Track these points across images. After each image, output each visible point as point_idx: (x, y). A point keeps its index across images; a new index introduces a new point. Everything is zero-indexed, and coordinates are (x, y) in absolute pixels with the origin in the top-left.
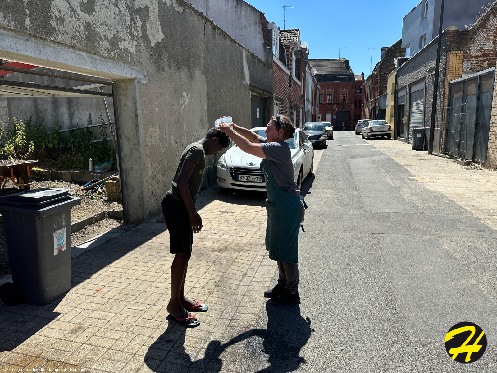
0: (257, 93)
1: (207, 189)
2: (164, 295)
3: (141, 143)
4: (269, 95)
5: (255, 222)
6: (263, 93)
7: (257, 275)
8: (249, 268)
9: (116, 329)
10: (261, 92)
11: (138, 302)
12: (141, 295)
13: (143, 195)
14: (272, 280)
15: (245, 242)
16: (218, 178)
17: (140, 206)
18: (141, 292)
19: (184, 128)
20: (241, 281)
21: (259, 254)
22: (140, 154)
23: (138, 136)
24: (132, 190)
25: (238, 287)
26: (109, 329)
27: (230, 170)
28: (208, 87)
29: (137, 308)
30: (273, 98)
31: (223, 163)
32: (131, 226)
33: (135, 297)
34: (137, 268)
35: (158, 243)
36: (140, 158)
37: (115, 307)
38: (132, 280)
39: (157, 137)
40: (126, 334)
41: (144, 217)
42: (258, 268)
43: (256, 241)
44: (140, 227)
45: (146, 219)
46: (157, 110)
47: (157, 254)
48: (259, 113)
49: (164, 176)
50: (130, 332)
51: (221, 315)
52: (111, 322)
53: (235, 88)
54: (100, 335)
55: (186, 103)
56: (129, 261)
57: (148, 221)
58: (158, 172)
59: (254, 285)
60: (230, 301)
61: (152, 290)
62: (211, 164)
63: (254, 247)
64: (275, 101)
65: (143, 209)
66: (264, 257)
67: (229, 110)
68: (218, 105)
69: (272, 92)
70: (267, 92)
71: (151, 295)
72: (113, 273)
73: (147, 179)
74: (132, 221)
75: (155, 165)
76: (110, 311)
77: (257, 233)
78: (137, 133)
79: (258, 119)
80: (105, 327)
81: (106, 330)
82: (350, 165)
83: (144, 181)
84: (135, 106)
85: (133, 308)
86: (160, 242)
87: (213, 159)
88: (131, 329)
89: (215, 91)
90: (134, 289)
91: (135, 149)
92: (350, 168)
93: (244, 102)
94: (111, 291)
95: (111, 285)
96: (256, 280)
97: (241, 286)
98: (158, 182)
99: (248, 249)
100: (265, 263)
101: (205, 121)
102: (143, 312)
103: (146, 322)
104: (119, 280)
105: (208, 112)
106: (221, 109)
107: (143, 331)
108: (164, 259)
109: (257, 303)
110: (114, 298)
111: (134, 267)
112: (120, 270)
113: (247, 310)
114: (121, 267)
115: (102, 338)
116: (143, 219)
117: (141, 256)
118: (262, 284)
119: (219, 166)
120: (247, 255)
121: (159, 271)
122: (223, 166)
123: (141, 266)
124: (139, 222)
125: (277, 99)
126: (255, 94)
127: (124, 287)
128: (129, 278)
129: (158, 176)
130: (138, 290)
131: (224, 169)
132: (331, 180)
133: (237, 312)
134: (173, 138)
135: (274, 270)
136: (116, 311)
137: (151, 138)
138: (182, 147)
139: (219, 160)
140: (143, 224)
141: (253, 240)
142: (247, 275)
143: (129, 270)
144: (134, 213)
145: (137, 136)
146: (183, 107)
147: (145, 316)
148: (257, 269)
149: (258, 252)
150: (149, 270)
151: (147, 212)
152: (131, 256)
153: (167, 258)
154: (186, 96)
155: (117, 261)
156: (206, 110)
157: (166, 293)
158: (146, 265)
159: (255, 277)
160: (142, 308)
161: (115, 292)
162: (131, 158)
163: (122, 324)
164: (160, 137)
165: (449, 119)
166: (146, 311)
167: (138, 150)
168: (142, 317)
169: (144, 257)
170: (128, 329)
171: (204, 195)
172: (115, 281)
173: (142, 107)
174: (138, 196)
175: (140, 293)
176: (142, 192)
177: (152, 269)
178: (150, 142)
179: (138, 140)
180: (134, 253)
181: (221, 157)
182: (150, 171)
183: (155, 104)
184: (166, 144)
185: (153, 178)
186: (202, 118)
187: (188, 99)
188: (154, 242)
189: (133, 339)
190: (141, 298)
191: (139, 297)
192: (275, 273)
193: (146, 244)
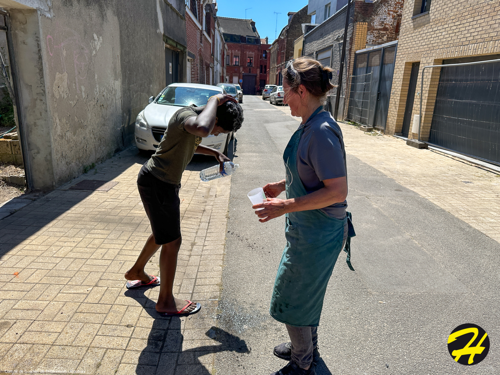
0: (171, 45)
1: (121, 151)
2: (105, 274)
3: (47, 92)
4: (182, 48)
5: (188, 187)
6: (177, 46)
7: (206, 243)
8: (196, 237)
9: (55, 320)
10: (175, 45)
11: (74, 284)
12: (76, 275)
13: (51, 157)
14: (224, 247)
15: (184, 209)
16: (137, 139)
17: (48, 170)
18: (76, 272)
19: (96, 78)
20: (191, 250)
21: (202, 220)
22: (46, 107)
23: (43, 83)
24: (36, 151)
25: (190, 257)
26: (45, 321)
27: (153, 130)
28: (121, 31)
29: (75, 292)
30: (186, 52)
31: (143, 121)
32: (38, 194)
33: (69, 279)
34: (61, 244)
35: (80, 214)
36: (46, 111)
37: (45, 293)
38: (59, 259)
39: (65, 87)
40: (70, 324)
41: (54, 184)
42: (206, 235)
43: (195, 207)
44: (50, 195)
45: (57, 186)
46: (64, 53)
47: (82, 227)
48: (171, 69)
49: (74, 134)
50: (74, 321)
51: (180, 290)
52: (46, 312)
53: (148, 36)
54: (34, 329)
55: (98, 48)
56: (48, 237)
57: (59, 188)
58: (68, 129)
59: (207, 254)
60: (185, 273)
61: (88, 269)
62: (125, 123)
63: (195, 213)
64: (188, 57)
65: (53, 174)
66: (209, 223)
67: (143, 62)
68: (131, 54)
69: (185, 46)
70: (181, 45)
71: (89, 275)
72: (32, 252)
73: (55, 138)
74: (38, 188)
75: (64, 121)
76: (40, 299)
77: (194, 198)
78: (42, 79)
79: (170, 74)
80: (39, 318)
81: (41, 322)
82: (267, 129)
83: (52, 140)
84: (39, 45)
85: (69, 292)
86: (82, 213)
87: (128, 117)
88: (75, 317)
89: (128, 37)
90: (64, 269)
91: (38, 100)
92: (268, 132)
93: (158, 54)
94: (34, 274)
95: (33, 267)
96: (207, 249)
97: (192, 257)
98: (68, 141)
99: (189, 216)
100: (213, 230)
101: (118, 72)
102: (85, 296)
103: (92, 307)
104: (41, 260)
105: (121, 61)
106: (134, 58)
107: (92, 318)
108: (92, 231)
109: (216, 272)
110: (40, 282)
111: (58, 243)
112: (40, 247)
113: (207, 282)
114: (39, 244)
115: (39, 333)
116: (53, 186)
117: (62, 230)
118: (216, 252)
119: (138, 125)
120: (190, 222)
121: (90, 246)
122: (142, 125)
123: (65, 242)
124: (47, 189)
125: (190, 55)
126: (168, 46)
127: (51, 268)
128: (55, 256)
129: (68, 134)
130: (70, 269)
131: (145, 129)
132: (254, 143)
133: (197, 284)
134: (83, 88)
135: (224, 237)
136: (48, 298)
137: (59, 87)
138: (93, 100)
139: (137, 118)
140: (54, 192)
141: (192, 207)
142: (197, 244)
143: (52, 247)
144: (40, 178)
145: (41, 83)
146: (94, 52)
147: (89, 300)
148: (206, 237)
149: (201, 219)
150: (77, 246)
151: (57, 178)
152: (49, 230)
153: (96, 230)
154: (97, 39)
155: (33, 237)
156: (119, 59)
157: (107, 271)
158: (72, 240)
159: (206, 246)
160: (82, 291)
161: (40, 275)
162: (34, 112)
163: (60, 312)
164: (69, 87)
165: (353, 88)
166: (88, 294)
167: (44, 101)
168: (86, 301)
169: (66, 230)
170: (71, 318)
171: (120, 158)
172: (36, 261)
173: (47, 47)
174: (45, 158)
175: (74, 274)
176: (50, 154)
177: (81, 244)
178: (57, 92)
179: (43, 88)
180: (52, 227)
181: (139, 114)
182: (59, 127)
183: (62, 45)
184: (76, 96)
185: (62, 136)
186: (115, 68)
187: (99, 44)
188: (74, 212)
189: (81, 329)
190: (78, 279)
191: (74, 278)
192: (225, 240)
193: (64, 215)
